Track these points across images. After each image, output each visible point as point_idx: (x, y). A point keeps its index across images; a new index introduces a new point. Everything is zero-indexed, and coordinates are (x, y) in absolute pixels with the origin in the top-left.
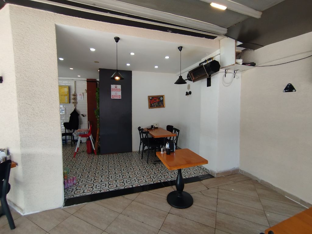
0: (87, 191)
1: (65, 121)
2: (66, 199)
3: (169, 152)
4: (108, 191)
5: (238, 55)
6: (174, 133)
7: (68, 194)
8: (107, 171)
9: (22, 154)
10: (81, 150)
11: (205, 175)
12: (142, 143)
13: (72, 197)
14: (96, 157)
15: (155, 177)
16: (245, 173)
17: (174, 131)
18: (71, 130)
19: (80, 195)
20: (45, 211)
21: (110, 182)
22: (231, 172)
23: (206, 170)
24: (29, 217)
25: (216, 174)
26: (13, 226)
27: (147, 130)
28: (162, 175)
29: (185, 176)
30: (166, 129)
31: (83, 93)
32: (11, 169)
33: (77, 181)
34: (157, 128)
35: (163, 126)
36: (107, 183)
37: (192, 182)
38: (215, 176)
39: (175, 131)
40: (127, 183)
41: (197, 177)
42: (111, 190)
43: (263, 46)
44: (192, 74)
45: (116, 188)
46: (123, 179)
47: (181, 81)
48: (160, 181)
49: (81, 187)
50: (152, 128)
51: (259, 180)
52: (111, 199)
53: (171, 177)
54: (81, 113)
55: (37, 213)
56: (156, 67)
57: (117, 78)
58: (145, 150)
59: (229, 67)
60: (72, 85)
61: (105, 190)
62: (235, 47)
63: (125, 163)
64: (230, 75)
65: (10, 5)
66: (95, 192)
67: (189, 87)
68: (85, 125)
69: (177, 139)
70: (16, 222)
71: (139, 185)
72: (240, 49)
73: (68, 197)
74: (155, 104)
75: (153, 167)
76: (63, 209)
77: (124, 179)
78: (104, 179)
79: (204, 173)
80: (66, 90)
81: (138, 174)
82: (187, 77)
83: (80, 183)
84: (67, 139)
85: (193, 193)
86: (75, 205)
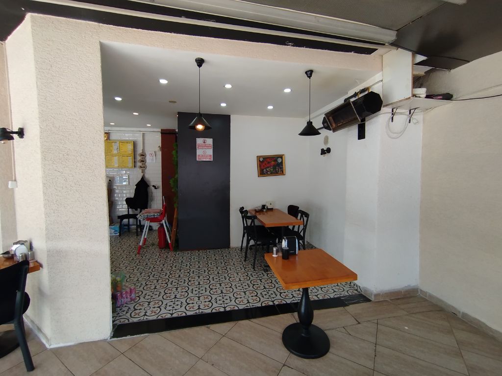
0: (151, 312)
1: (129, 196)
2: (116, 324)
3: (287, 255)
4: (184, 315)
5: (418, 82)
6: (300, 219)
7: (120, 316)
8: (187, 280)
9: (49, 251)
10: (150, 241)
11: (352, 295)
12: (246, 235)
13: (127, 322)
14: (171, 254)
15: (265, 295)
16: (431, 296)
17: (300, 215)
18: (136, 210)
19: (139, 319)
20: (83, 343)
21: (189, 300)
22: (403, 293)
23: (355, 286)
24: (57, 352)
25: (373, 297)
26: (30, 366)
27: (254, 213)
28: (277, 292)
29: (317, 296)
30: (286, 212)
31: (155, 152)
32: (28, 275)
33: (137, 295)
34: (271, 209)
35: (282, 206)
36: (184, 301)
37: (329, 308)
38: (372, 298)
39: (302, 216)
40: (216, 302)
41: (339, 298)
42: (189, 313)
43: (469, 62)
44: (331, 118)
45: (197, 311)
46: (210, 295)
47: (310, 130)
48: (273, 301)
49: (143, 305)
50: (264, 209)
51: (459, 312)
52: (187, 331)
53: (292, 296)
54: (152, 184)
55: (70, 346)
56: (270, 107)
57: (200, 127)
58: (251, 246)
59: (399, 104)
60: (139, 139)
61: (180, 313)
62: (413, 67)
63: (217, 268)
64: (401, 119)
65: (32, 16)
66: (164, 315)
67: (326, 140)
68: (157, 202)
69: (304, 230)
70: (35, 360)
71: (236, 308)
72: (422, 70)
73: (120, 321)
74: (268, 169)
75: (262, 276)
76: (109, 343)
77: (212, 295)
78: (180, 293)
79: (351, 291)
80: (130, 147)
81: (236, 288)
82: (323, 123)
83: (142, 299)
84: (130, 224)
85: (329, 329)
86: (129, 337)
